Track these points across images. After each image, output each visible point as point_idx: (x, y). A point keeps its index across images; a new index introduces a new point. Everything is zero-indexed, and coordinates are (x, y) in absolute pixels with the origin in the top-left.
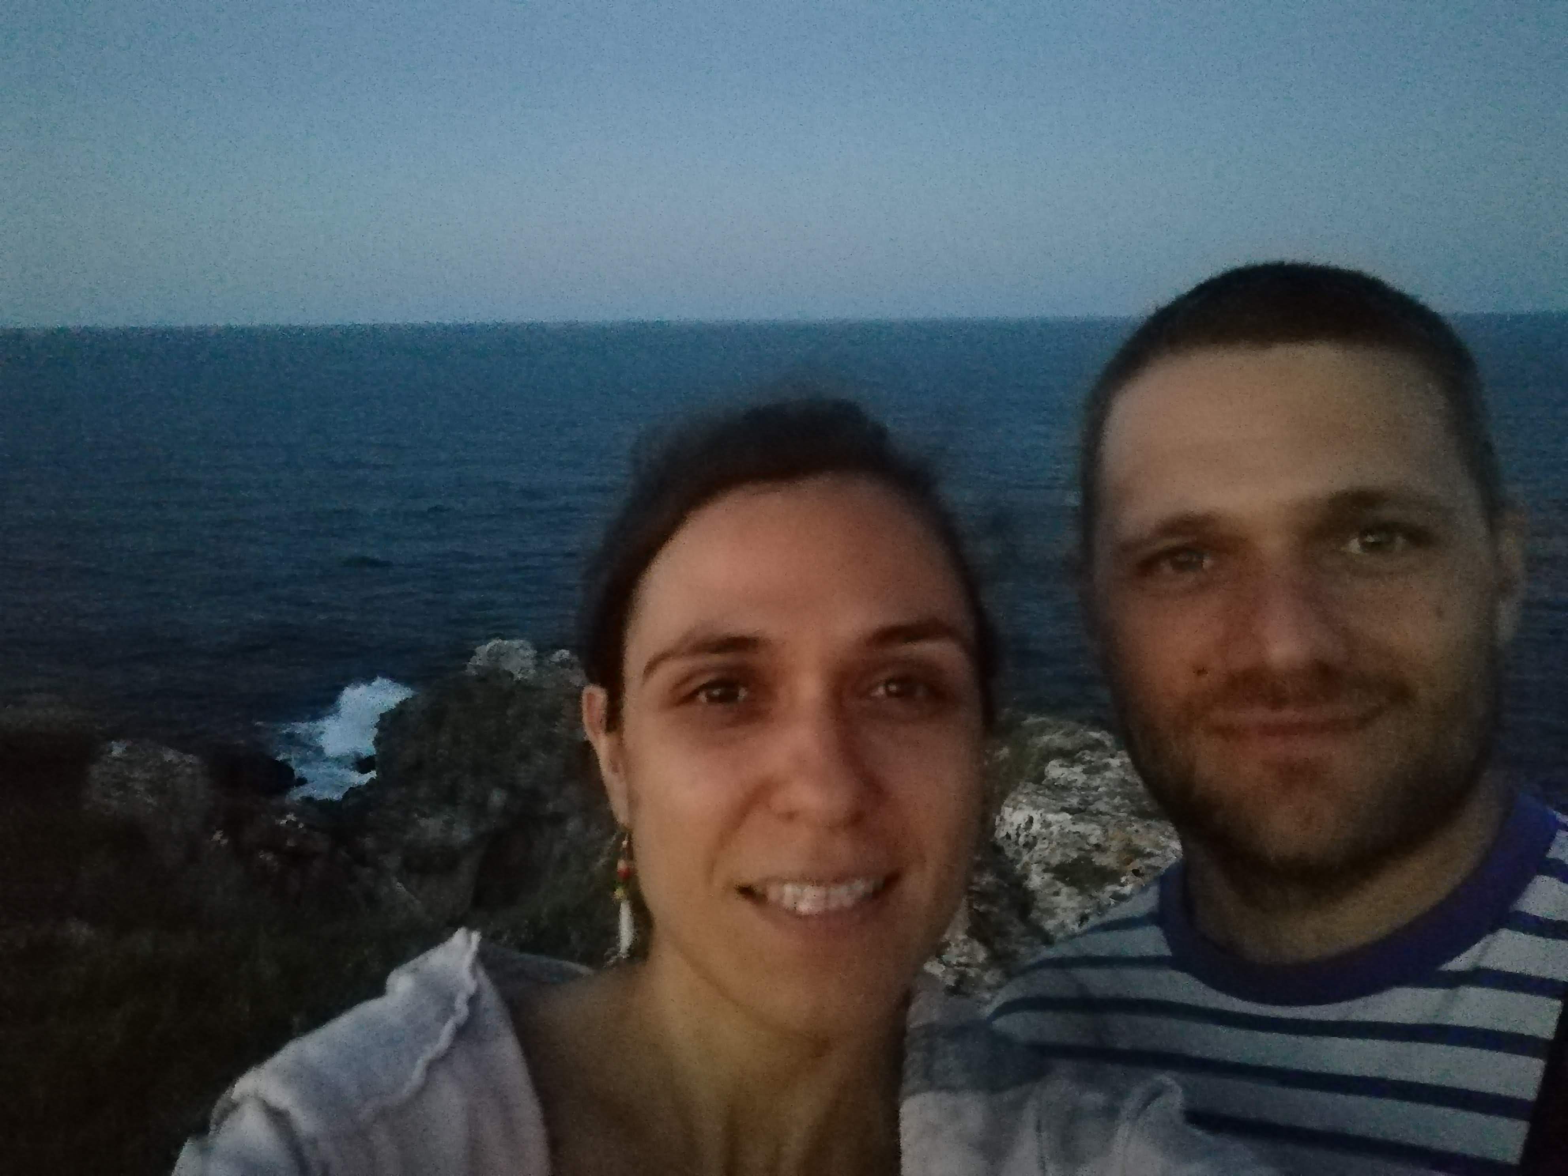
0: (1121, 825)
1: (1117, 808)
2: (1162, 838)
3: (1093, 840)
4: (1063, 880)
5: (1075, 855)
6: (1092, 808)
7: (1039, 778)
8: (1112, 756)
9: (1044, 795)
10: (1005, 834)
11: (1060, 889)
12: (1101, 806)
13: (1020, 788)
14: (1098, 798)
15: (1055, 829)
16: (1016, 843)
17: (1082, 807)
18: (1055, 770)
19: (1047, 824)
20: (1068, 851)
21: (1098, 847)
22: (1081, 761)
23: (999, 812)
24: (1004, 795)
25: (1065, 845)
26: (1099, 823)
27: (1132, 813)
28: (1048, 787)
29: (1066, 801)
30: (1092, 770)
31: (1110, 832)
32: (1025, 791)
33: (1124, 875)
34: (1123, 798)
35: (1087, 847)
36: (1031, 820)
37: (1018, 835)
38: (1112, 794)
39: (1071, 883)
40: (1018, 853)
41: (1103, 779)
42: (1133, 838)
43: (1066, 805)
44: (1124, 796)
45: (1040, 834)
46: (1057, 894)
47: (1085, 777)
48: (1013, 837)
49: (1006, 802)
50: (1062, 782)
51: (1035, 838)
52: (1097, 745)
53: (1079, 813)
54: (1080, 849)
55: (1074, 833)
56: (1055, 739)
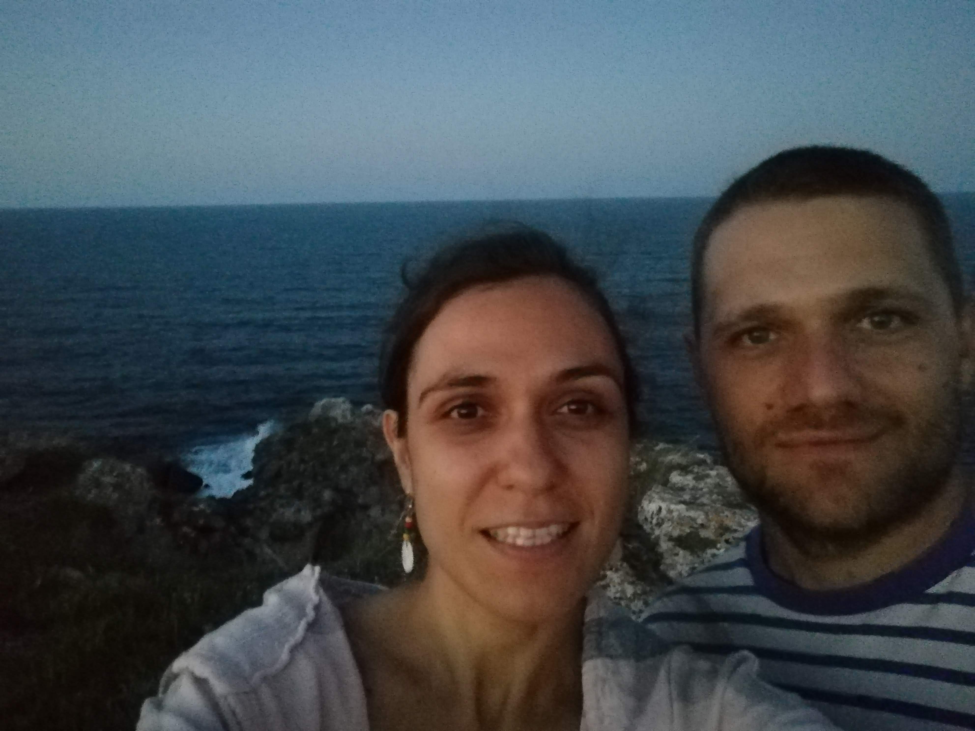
0: (717, 512)
1: (714, 502)
2: (743, 521)
3: (699, 521)
4: (680, 546)
5: (688, 531)
6: (699, 501)
7: (665, 483)
8: (712, 469)
9: (669, 493)
10: (644, 517)
11: (679, 552)
12: (705, 500)
13: (653, 489)
14: (702, 496)
15: (675, 514)
16: (651, 523)
17: (692, 501)
18: (676, 478)
19: (670, 511)
20: (683, 528)
21: (702, 526)
22: (691, 472)
23: (640, 504)
24: (643, 493)
25: (682, 525)
26: (702, 510)
27: (723, 505)
28: (671, 488)
29: (682, 497)
30: (698, 478)
31: (710, 517)
32: (657, 490)
33: (720, 543)
34: (718, 495)
35: (695, 526)
36: (660, 509)
37: (652, 518)
38: (711, 492)
39: (685, 548)
40: (652, 529)
41: (706, 483)
42: (724, 519)
43: (682, 499)
44: (718, 494)
45: (666, 517)
46: (677, 555)
47: (694, 482)
48: (649, 519)
49: (645, 497)
50: (680, 485)
51: (663, 520)
52: (702, 463)
53: (690, 504)
54: (691, 527)
55: (687, 517)
56: (674, 458)
